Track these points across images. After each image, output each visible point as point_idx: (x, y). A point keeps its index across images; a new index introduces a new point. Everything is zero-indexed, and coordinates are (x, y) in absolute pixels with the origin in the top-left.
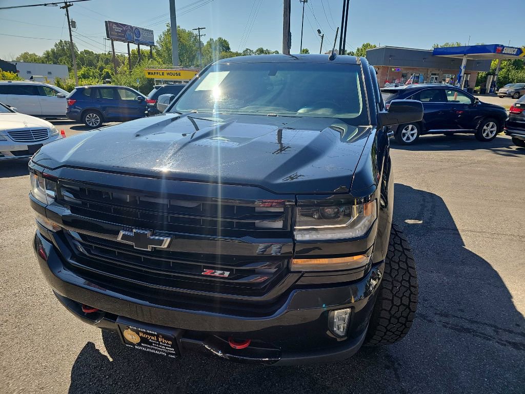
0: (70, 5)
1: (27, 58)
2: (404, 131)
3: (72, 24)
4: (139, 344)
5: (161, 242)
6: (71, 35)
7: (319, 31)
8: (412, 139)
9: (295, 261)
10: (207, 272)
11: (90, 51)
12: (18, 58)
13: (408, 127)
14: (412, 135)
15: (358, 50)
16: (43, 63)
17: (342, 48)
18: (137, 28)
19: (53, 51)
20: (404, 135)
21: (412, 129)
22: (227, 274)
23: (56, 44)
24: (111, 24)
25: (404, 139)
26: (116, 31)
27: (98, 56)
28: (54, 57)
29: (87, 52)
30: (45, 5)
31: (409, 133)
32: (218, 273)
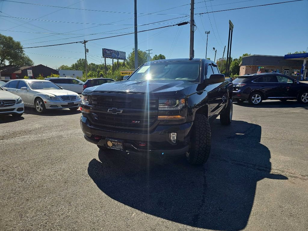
0: (87, 42)
1: (64, 68)
2: (253, 98)
3: (87, 51)
4: (112, 147)
5: (120, 111)
6: (86, 56)
7: (214, 48)
8: (258, 102)
9: (159, 116)
10: (133, 122)
11: (94, 63)
12: (59, 68)
13: (255, 96)
14: (258, 100)
15: (240, 57)
16: (71, 70)
17: (229, 57)
18: (118, 52)
19: (76, 64)
20: (253, 100)
21: (258, 97)
22: (139, 122)
23: (78, 61)
24: (105, 50)
25: (253, 102)
26: (107, 53)
27: (97, 66)
28: (76, 67)
29: (92, 64)
30: (77, 43)
31: (256, 99)
32: (136, 122)
